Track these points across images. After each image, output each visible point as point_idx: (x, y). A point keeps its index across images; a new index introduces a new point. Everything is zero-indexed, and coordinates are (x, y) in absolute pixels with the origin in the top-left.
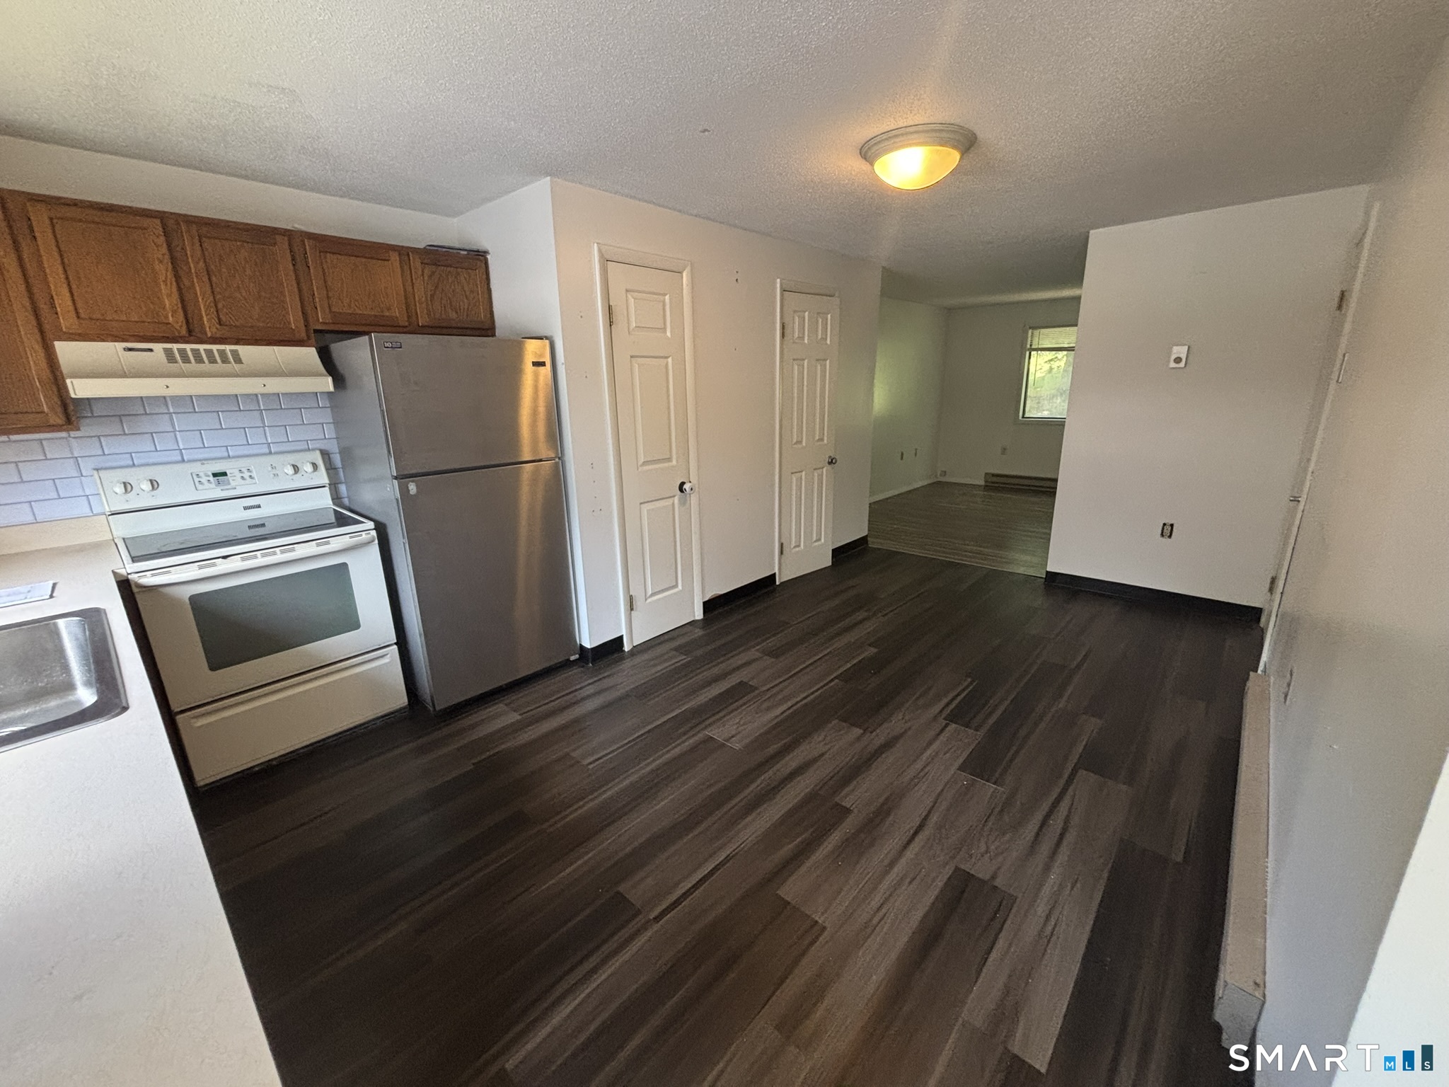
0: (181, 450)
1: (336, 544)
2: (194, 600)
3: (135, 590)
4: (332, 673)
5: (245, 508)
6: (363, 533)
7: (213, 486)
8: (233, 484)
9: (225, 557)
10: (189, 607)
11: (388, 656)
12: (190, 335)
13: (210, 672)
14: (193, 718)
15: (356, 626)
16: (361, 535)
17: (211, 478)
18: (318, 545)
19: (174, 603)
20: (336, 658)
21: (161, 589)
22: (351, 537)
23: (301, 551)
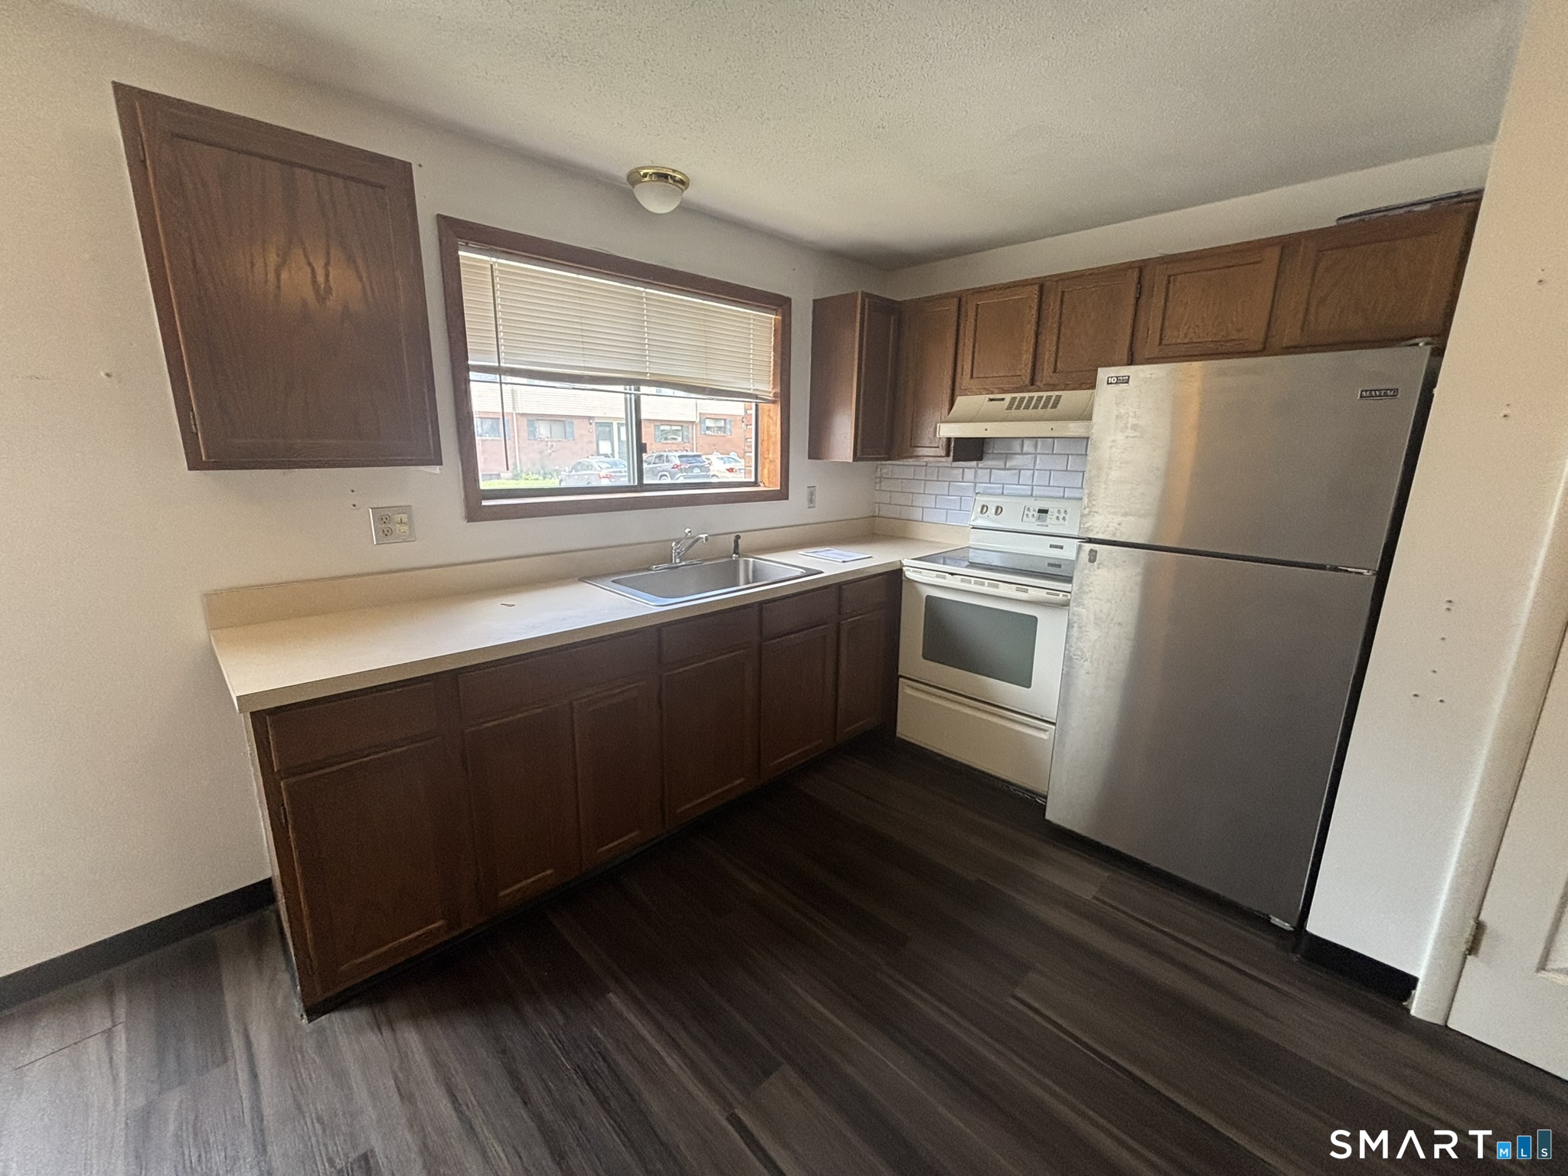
0: (1033, 486)
1: (1033, 594)
2: (930, 599)
3: (903, 578)
4: (994, 714)
5: (1051, 546)
6: (1061, 594)
7: (1034, 520)
8: (1048, 521)
9: (952, 574)
10: (924, 600)
11: (1048, 733)
12: (1032, 384)
13: (922, 658)
14: (908, 686)
15: (1029, 686)
16: (1058, 595)
17: (1036, 514)
18: (1018, 590)
19: (918, 593)
20: (1003, 703)
21: (917, 584)
22: (1048, 593)
23: (1004, 590)
